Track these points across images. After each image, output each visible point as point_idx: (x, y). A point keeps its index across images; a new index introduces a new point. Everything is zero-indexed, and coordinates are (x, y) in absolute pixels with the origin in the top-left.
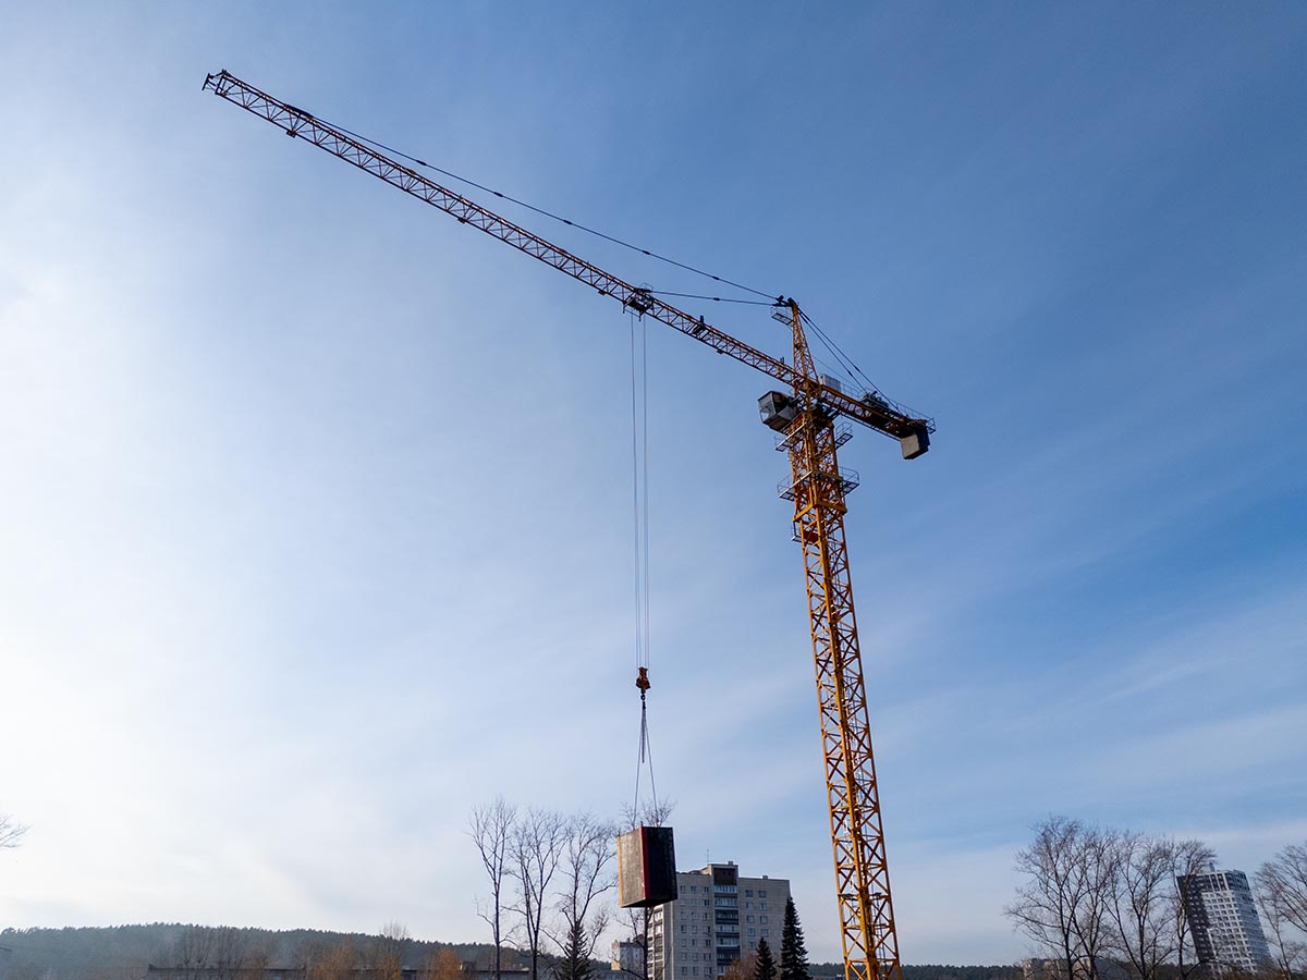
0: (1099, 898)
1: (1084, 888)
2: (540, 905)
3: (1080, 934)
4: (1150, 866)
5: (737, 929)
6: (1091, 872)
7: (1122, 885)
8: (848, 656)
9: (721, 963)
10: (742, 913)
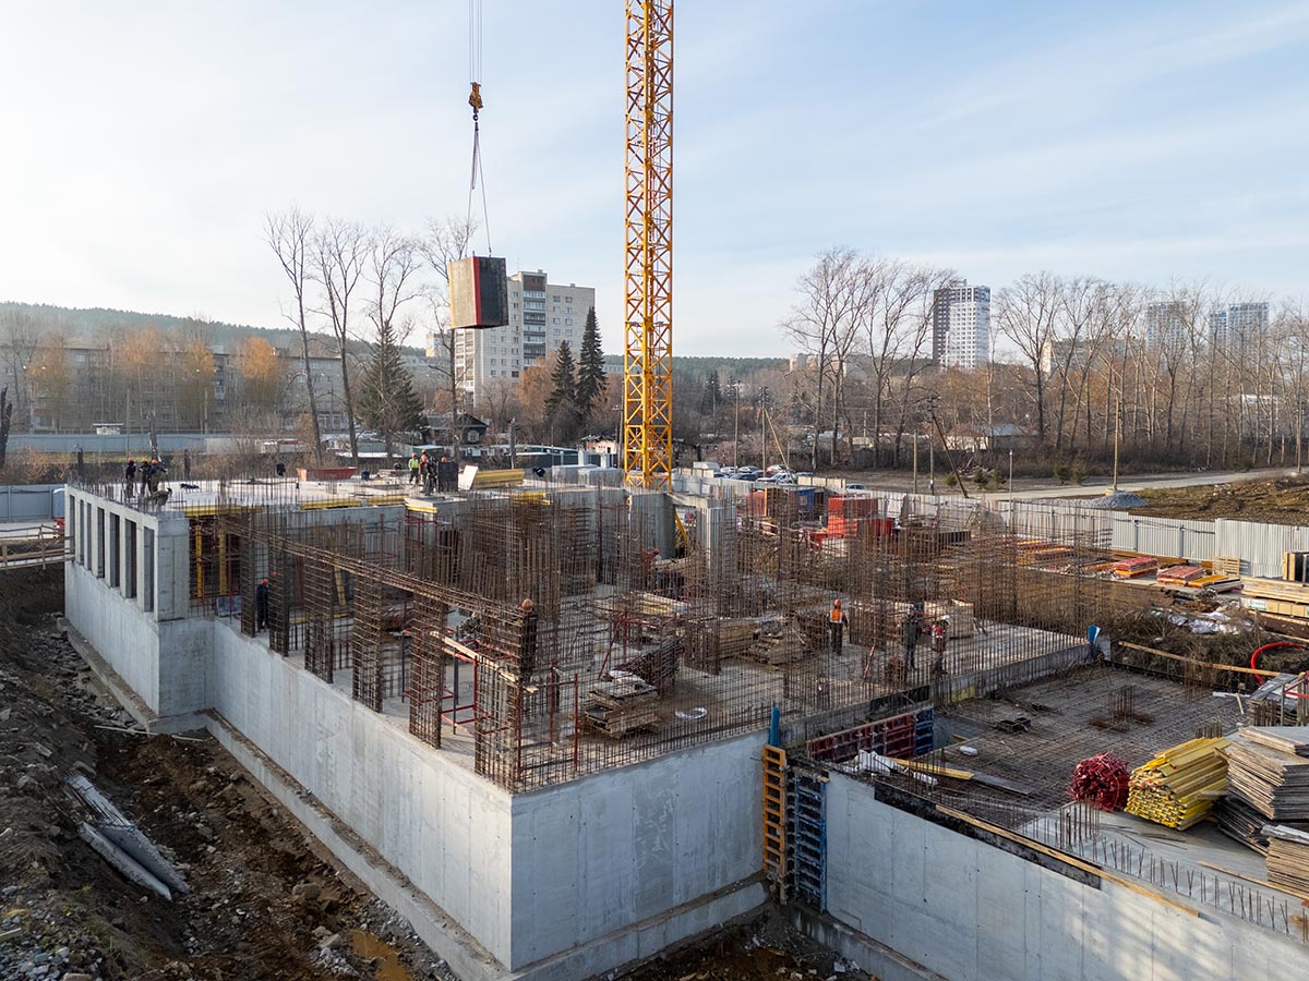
0: (859, 315)
1: (849, 306)
2: (345, 309)
3: (836, 343)
4: (908, 289)
5: (543, 329)
6: (857, 294)
7: (881, 305)
8: (661, 90)
9: (527, 356)
10: (549, 316)
